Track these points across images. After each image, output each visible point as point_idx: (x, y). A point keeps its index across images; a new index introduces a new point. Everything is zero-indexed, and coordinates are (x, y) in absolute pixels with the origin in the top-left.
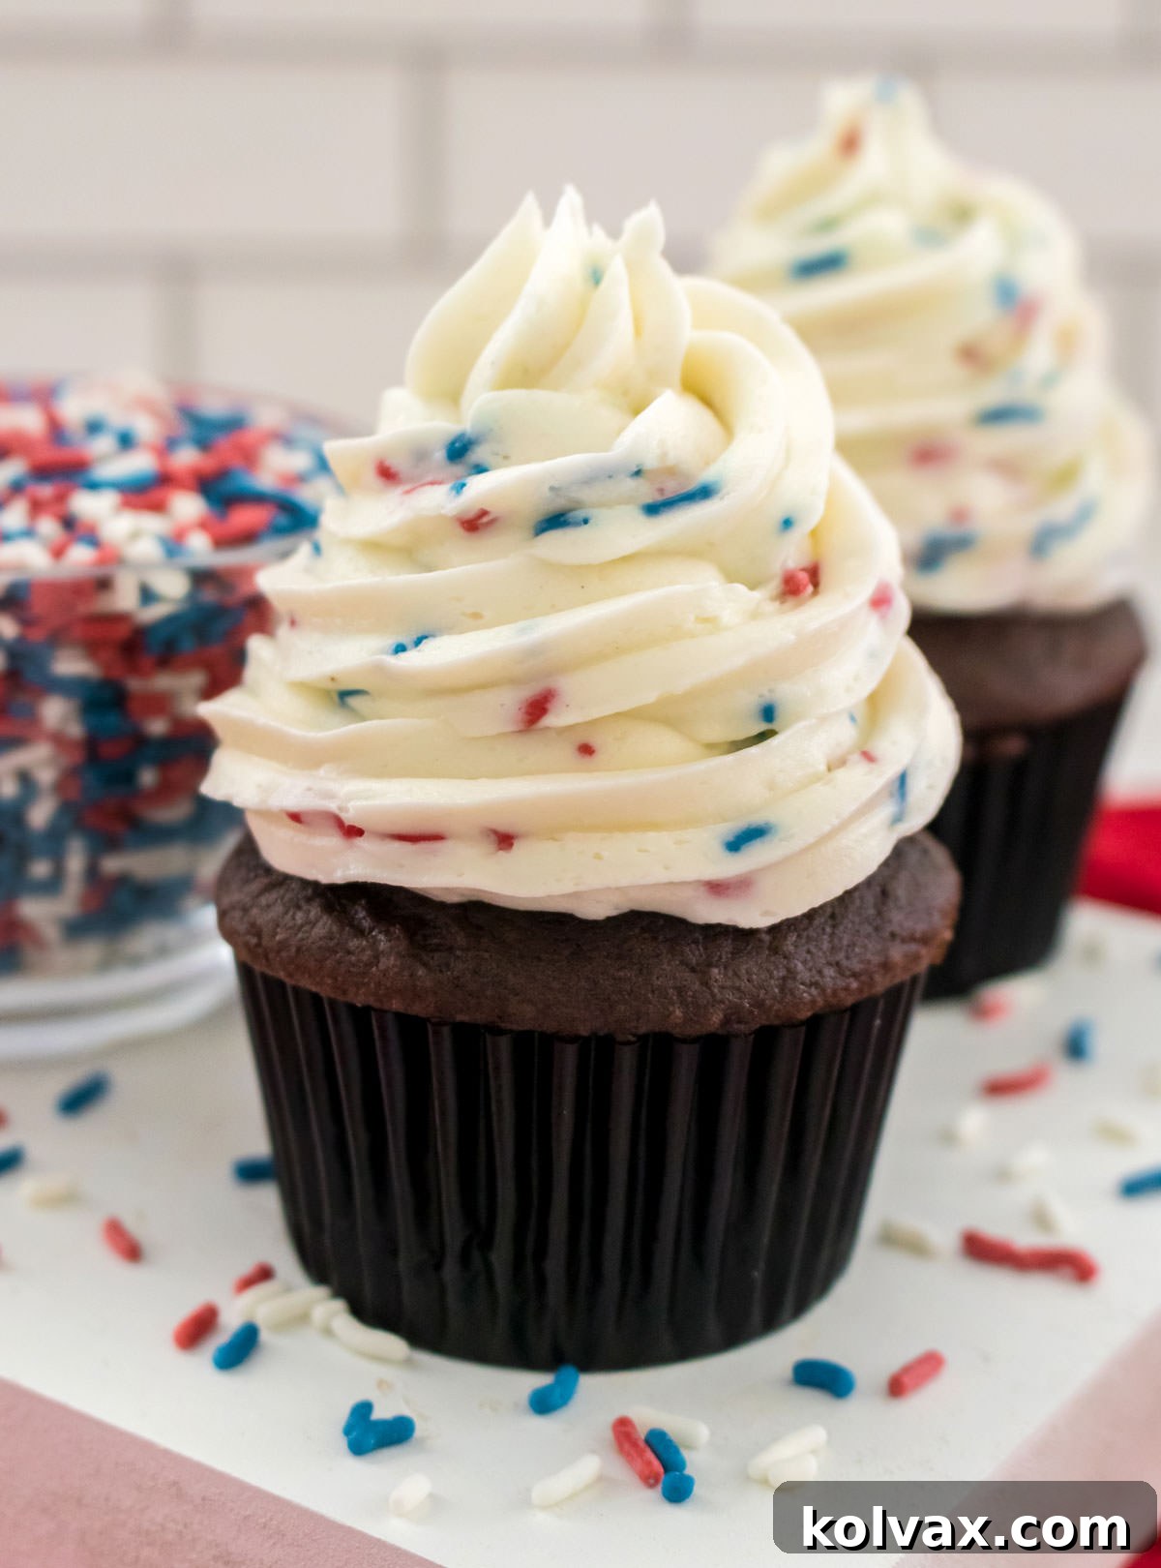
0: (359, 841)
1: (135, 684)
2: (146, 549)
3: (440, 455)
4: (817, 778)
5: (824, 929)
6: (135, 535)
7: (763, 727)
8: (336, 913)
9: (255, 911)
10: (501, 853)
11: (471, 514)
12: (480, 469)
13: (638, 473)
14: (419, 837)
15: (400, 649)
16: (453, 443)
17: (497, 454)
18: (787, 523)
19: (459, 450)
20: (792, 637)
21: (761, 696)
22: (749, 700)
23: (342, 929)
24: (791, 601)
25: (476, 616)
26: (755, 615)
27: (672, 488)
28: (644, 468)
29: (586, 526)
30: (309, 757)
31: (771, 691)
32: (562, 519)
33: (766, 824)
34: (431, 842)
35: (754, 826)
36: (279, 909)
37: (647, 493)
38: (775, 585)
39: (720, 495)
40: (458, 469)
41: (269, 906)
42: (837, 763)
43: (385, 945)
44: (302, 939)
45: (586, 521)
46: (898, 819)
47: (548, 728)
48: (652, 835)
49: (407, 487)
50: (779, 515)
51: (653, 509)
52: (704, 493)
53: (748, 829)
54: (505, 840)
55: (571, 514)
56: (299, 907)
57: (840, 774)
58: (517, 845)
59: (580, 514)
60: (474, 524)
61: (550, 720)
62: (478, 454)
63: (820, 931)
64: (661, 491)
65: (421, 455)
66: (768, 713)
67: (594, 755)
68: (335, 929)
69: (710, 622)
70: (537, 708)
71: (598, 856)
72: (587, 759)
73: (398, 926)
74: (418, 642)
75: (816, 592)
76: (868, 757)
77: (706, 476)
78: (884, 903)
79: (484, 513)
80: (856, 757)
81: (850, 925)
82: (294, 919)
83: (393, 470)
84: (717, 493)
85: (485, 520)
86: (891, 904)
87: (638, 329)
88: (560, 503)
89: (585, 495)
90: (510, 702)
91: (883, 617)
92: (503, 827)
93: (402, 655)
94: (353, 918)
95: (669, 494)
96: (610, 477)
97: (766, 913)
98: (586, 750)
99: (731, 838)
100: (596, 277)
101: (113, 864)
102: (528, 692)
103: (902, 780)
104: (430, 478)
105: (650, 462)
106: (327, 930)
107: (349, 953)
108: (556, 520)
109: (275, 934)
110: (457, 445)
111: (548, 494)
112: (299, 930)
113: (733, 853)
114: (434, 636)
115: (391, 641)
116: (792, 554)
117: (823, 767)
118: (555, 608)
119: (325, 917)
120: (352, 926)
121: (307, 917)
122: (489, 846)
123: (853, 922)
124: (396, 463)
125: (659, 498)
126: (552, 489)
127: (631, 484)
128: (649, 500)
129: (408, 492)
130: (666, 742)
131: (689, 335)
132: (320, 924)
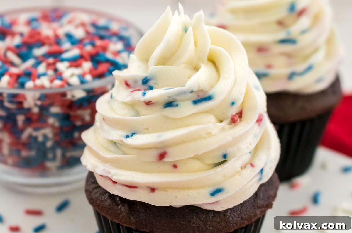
0: (116, 185)
1: (72, 113)
2: (75, 81)
3: (140, 82)
4: (237, 173)
5: (238, 208)
6: (72, 75)
7: (223, 159)
8: (112, 199)
9: (92, 193)
10: (151, 193)
11: (147, 101)
12: (151, 88)
13: (192, 92)
14: (131, 187)
15: (128, 137)
16: (144, 80)
17: (155, 83)
18: (233, 104)
19: (145, 81)
20: (231, 139)
21: (223, 152)
22: (220, 153)
23: (113, 204)
24: (233, 124)
25: (148, 129)
26: (223, 129)
27: (202, 96)
28: (194, 91)
29: (177, 107)
30: (105, 160)
31: (226, 151)
32: (171, 104)
33: (222, 188)
34: (134, 188)
35: (218, 189)
36: (98, 195)
37: (194, 97)
38: (229, 120)
39: (213, 99)
40: (145, 87)
41: (96, 193)
42: (244, 167)
43: (123, 209)
44: (103, 205)
45: (177, 106)
46: (260, 179)
47: (164, 161)
48: (191, 191)
49: (132, 90)
50: (231, 102)
51: (195, 102)
52: (209, 98)
53: (217, 189)
54: (153, 190)
55: (174, 103)
56: (103, 195)
57: (244, 171)
58: (156, 191)
59: (176, 103)
60: (148, 103)
61: (165, 160)
62: (151, 83)
63: (237, 209)
64: (198, 96)
65: (136, 82)
66: (225, 156)
67: (177, 168)
68: (111, 203)
69: (209, 134)
70: (162, 156)
71: (176, 197)
72: (175, 169)
73: (127, 205)
74: (132, 135)
75: (241, 120)
76: (252, 165)
77: (210, 93)
78: (256, 198)
79: (150, 102)
80: (249, 166)
81: (246, 206)
82: (101, 198)
83: (129, 84)
84: (213, 98)
85: (151, 103)
86: (258, 198)
87: (196, 46)
88: (171, 100)
89: (177, 98)
90: (155, 153)
91: (259, 125)
92: (152, 186)
93: (128, 139)
94: (116, 201)
95: (200, 98)
96: (184, 93)
97: (222, 207)
98: (175, 166)
99: (212, 192)
100: (186, 30)
101: (69, 154)
102: (160, 151)
103: (262, 171)
104: (137, 89)
105: (195, 89)
106: (109, 203)
107: (114, 210)
108: (169, 104)
109: (96, 201)
110: (145, 80)
111: (167, 98)
112: (102, 202)
113: (213, 197)
114: (136, 133)
115: (125, 133)
116: (234, 110)
117: (239, 169)
118: (168, 129)
119: (109, 200)
120: (115, 203)
121: (105, 198)
122: (148, 191)
123: (247, 205)
124: (130, 82)
125: (198, 98)
126: (168, 97)
127: (190, 95)
128: (195, 99)
129: (132, 92)
130: (197, 164)
131: (210, 46)
132: (108, 201)
